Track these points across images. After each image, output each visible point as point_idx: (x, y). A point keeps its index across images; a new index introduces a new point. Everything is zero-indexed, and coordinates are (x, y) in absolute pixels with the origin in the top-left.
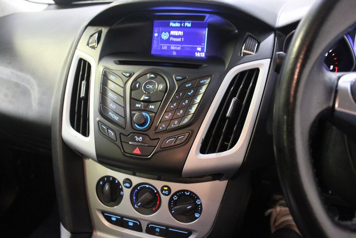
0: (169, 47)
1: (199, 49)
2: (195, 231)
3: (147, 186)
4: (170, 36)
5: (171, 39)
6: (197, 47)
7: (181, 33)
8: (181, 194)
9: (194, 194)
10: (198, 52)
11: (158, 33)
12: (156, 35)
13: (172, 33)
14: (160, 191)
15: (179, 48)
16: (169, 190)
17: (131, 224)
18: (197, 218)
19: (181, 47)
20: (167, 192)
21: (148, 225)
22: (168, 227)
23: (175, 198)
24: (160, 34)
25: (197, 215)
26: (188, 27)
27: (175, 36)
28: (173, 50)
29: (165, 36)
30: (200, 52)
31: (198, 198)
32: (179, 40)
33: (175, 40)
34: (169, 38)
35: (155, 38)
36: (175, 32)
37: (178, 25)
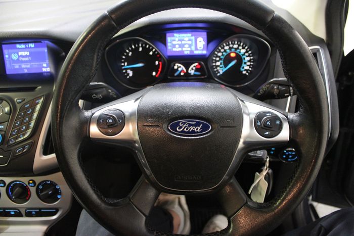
0: (20, 66)
1: (45, 65)
2: (61, 208)
3: (18, 182)
4: (19, 56)
5: (21, 59)
6: (42, 64)
7: (27, 53)
8: (44, 183)
9: (53, 182)
10: (44, 67)
11: (9, 54)
12: (7, 56)
13: (20, 53)
14: (28, 185)
15: (29, 66)
16: (34, 182)
17: (13, 213)
18: (59, 199)
19: (30, 65)
20: (33, 185)
21: (26, 210)
22: (40, 209)
23: (41, 187)
24: (10, 55)
25: (59, 197)
26: (32, 48)
27: (23, 56)
28: (24, 68)
29: (15, 57)
30: (46, 68)
31: (56, 185)
32: (27, 59)
33: (24, 59)
34: (18, 58)
35: (7, 59)
36: (22, 53)
37: (23, 46)
